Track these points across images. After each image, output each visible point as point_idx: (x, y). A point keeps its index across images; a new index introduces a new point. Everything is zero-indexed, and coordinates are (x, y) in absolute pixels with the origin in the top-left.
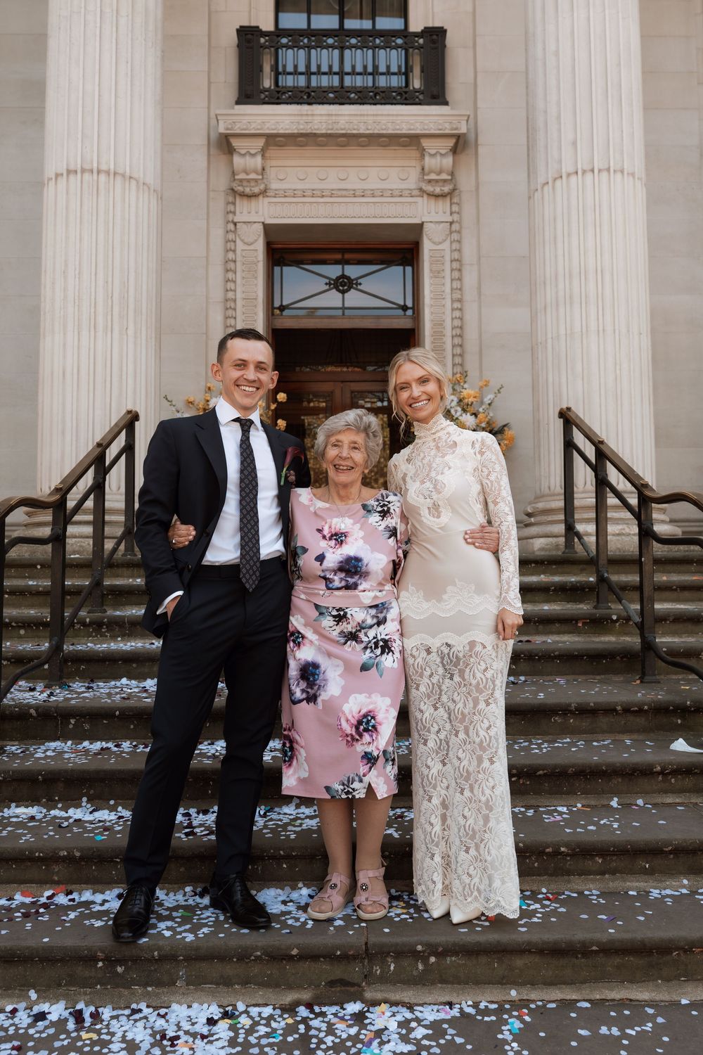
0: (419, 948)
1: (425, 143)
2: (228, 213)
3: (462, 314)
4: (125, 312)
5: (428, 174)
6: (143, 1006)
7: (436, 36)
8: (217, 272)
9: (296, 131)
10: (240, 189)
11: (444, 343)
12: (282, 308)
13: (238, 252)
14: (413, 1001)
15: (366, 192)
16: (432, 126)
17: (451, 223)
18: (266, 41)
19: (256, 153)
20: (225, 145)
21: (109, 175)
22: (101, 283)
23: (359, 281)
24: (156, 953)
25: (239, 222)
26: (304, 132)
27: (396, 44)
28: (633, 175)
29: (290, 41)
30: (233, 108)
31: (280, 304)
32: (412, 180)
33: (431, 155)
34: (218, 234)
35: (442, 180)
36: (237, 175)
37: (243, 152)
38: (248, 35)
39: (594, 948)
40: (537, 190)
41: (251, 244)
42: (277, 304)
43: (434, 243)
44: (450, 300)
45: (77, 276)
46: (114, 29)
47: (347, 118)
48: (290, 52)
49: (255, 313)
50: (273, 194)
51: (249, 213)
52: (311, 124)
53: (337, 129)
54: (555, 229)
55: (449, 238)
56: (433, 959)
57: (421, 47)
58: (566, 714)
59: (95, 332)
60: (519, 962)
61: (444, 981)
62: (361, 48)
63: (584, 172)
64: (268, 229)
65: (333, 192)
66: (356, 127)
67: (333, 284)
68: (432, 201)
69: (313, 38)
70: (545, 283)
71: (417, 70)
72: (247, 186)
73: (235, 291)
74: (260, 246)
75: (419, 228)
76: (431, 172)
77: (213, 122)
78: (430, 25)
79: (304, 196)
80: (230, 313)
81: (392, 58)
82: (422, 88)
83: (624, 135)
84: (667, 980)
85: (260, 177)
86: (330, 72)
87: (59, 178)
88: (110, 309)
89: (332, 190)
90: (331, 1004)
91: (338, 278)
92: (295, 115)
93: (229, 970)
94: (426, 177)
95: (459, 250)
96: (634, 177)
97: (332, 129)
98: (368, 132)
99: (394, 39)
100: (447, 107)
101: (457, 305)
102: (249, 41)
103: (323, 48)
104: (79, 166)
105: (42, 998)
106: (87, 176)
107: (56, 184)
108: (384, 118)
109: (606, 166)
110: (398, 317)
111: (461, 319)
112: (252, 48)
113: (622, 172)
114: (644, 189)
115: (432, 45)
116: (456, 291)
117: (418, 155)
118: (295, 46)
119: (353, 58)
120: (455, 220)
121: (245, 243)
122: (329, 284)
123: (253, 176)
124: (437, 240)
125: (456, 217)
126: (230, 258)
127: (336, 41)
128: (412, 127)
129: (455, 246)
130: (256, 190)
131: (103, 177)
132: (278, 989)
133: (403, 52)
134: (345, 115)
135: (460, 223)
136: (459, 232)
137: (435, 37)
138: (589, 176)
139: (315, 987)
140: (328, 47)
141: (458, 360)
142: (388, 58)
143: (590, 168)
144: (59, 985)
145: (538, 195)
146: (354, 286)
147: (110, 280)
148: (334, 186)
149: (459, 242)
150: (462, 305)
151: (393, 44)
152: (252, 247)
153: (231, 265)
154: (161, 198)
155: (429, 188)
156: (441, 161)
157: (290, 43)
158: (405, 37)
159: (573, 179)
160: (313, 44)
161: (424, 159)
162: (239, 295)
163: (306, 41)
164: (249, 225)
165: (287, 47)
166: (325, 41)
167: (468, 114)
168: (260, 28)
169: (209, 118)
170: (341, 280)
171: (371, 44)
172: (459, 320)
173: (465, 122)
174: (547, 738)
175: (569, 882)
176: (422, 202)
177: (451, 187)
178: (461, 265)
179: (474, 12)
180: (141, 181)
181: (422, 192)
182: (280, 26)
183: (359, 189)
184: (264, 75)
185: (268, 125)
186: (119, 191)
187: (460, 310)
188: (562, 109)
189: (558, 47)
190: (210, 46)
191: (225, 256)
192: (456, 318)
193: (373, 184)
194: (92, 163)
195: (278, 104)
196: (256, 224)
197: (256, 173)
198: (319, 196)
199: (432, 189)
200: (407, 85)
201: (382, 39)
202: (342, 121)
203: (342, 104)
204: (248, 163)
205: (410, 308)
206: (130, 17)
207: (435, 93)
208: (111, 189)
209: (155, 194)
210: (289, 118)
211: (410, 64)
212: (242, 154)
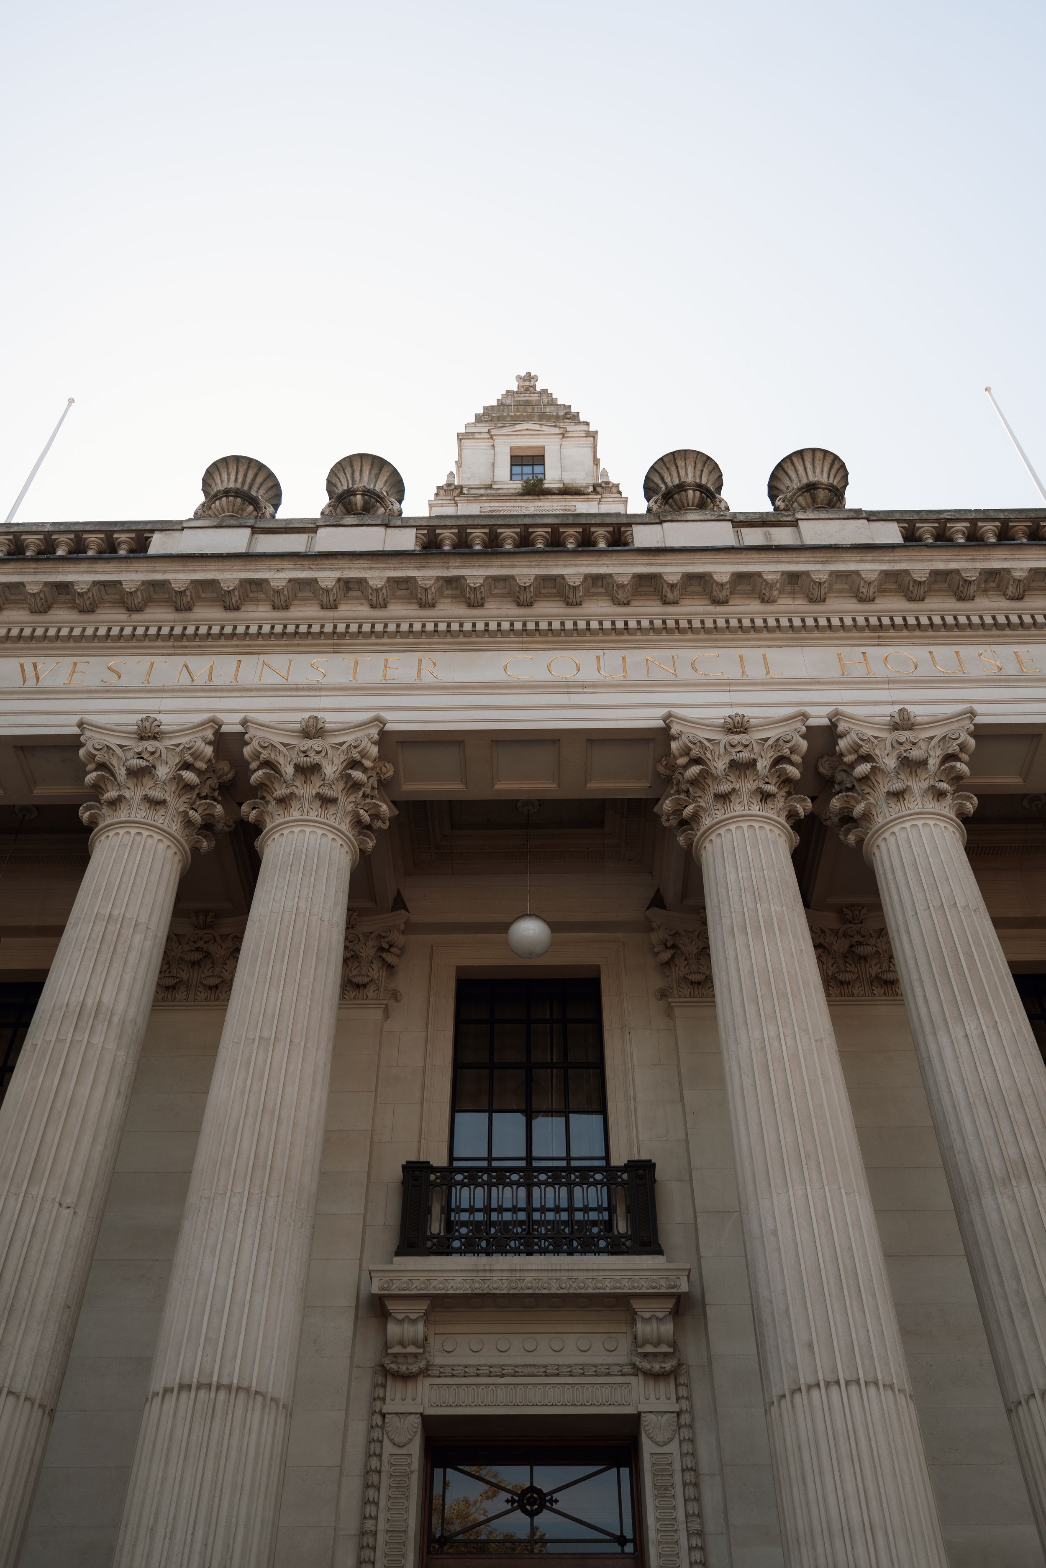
1: (636, 1305)
2: (374, 1399)
3: (705, 1556)
5: (642, 1346)
7: (642, 1170)
8: (353, 1485)
9: (469, 1291)
10: (394, 1366)
12: (444, 1541)
13: (385, 1457)
15: (562, 1369)
16: (643, 1283)
17: (679, 1414)
18: (437, 1178)
19: (417, 1319)
20: (378, 1308)
21: (230, 1391)
22: (198, 1547)
23: (555, 1496)
25: (389, 1414)
26: (480, 1292)
27: (595, 1180)
28: (891, 1387)
29: (465, 1178)
30: (392, 1263)
31: (440, 1533)
32: (622, 1356)
33: (645, 1320)
34: (358, 1428)
35: (661, 1353)
36: (391, 1348)
37: (400, 1316)
38: (415, 1172)
40: (773, 1403)
41: (402, 1446)
42: (436, 1534)
43: (657, 1443)
44: (686, 1534)
45: (168, 1536)
46: (261, 1213)
47: (534, 1274)
48: (465, 1190)
49: (403, 1556)
50: (437, 1373)
51: (403, 1400)
52: (488, 1282)
53: (522, 1289)
54: (801, 1461)
55: (677, 1436)
57: (624, 1183)
62: (552, 1185)
63: (828, 1384)
64: (428, 1423)
65: (517, 1369)
66: (546, 1285)
67: (518, 1502)
68: (651, 1383)
69: (494, 1174)
70: (798, 1541)
71: (621, 1211)
72: (403, 1364)
73: (376, 1518)
74: (416, 1448)
75: (635, 1420)
76: (646, 1342)
77: (366, 1275)
78: (636, 1158)
79: (478, 1375)
80: (367, 1554)
81: (590, 1196)
82: (629, 1233)
83: (871, 1335)
85: (421, 1351)
86: (515, 1209)
87: (168, 1396)
89: (516, 1366)
91: (524, 1492)
92: (469, 1270)
94: (639, 1350)
95: (692, 1454)
96: (893, 1390)
97: (515, 1288)
98: (562, 1291)
99: (592, 1173)
100: (661, 1257)
101: (696, 1541)
102: (416, 1178)
103: (505, 1185)
104: (195, 1380)
106: (203, 1393)
107: (162, 1402)
108: (582, 1274)
109: (855, 1378)
110: (612, 1555)
112: (419, 1184)
113: (876, 1383)
115: (639, 1181)
116: (693, 1518)
117: (629, 1319)
118: (472, 1183)
119: (543, 1196)
120: (684, 1409)
121: (394, 1444)
122: (512, 1501)
123: (411, 1349)
124: (660, 1439)
125: (684, 1404)
126: (373, 1467)
127: (521, 1177)
128: (618, 1285)
129: (686, 1447)
130: (414, 1368)
131: (222, 1395)
133: (605, 1188)
134: (532, 1270)
135: (691, 1412)
136: (691, 1426)
137: (641, 1172)
138: (834, 1390)
140: (511, 1184)
142: (586, 1196)
143: (835, 1379)
145: (774, 1410)
146: (548, 1504)
147: (211, 1541)
148: (520, 1361)
149: (692, 1441)
150: (703, 1541)
151: (591, 1180)
152: (403, 1451)
153: (374, 1478)
154: (290, 1414)
155: (645, 1365)
156: (658, 1329)
157: (466, 1180)
158: (606, 1171)
159: (815, 1393)
160: (494, 1180)
161: (635, 1324)
162: (382, 1525)
163: (485, 1177)
164: (402, 1418)
165: (462, 1184)
166: (509, 1178)
167: (688, 1266)
168: (431, 1163)
169: (361, 1269)
170: (529, 1495)
171: (564, 1180)
173: (686, 1277)
176: (637, 1384)
177: (674, 1363)
178: (697, 1476)
179: (687, 1141)
180: (269, 1396)
181: (636, 1371)
182: (455, 1155)
183: (552, 1365)
184: (433, 1217)
185: (434, 1284)
186: (239, 1413)
187: (702, 1548)
188: (790, 1302)
189: (776, 1226)
190: (368, 1182)
191: (366, 1464)
192: (696, 1562)
193: (571, 1357)
194: (211, 1376)
195: (448, 1254)
196: (412, 1416)
197: (415, 1344)
198: (497, 1376)
199: (648, 1367)
200: (608, 1225)
201: (577, 1174)
202: (529, 1277)
203: (529, 1254)
204: (405, 1333)
205: (629, 1541)
206: (280, 1197)
207: (646, 1239)
208: (230, 1410)
209: (284, 1411)
210: (461, 1274)
211: (614, 1202)
212: (398, 1320)
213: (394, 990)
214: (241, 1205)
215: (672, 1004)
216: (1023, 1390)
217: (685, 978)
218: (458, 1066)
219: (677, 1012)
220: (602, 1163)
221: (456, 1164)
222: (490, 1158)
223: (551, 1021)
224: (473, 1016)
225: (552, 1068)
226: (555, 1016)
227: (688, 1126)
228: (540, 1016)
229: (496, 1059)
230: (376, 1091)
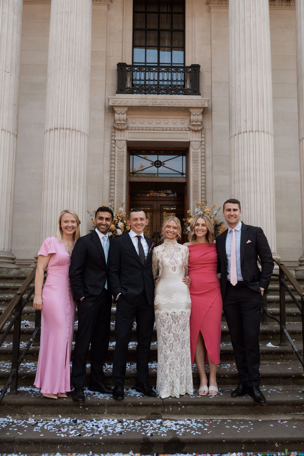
0: (179, 403)
1: (191, 110)
2: (112, 136)
3: (205, 178)
4: (75, 182)
5: (192, 122)
6: (94, 419)
7: (196, 68)
8: (107, 159)
9: (140, 105)
10: (117, 127)
11: (198, 189)
12: (133, 173)
13: (116, 151)
14: (177, 419)
15: (168, 129)
16: (194, 104)
17: (201, 142)
18: (129, 69)
19: (124, 113)
20: (112, 110)
21: (70, 130)
22: (66, 171)
24: (98, 403)
25: (116, 140)
26: (143, 105)
27: (180, 71)
28: (268, 133)
29: (138, 69)
30: (115, 96)
32: (186, 124)
33: (194, 115)
34: (108, 144)
35: (198, 125)
36: (116, 121)
37: (119, 112)
38: (121, 66)
39: (233, 404)
40: (232, 137)
41: (122, 149)
42: (131, 171)
43: (194, 149)
44: (201, 172)
45: (57, 168)
46: (73, 75)
47: (160, 100)
48: (138, 73)
49: (123, 176)
50: (130, 129)
51: (121, 136)
52: (146, 103)
53: (156, 105)
54: (239, 152)
55: (200, 148)
56: (183, 407)
57: (190, 72)
59: (64, 189)
60: (210, 408)
61: (187, 414)
62: (166, 72)
63: (250, 132)
64: (128, 142)
66: (164, 104)
68: (194, 133)
69: (147, 68)
70: (235, 172)
71: (188, 81)
72: (120, 126)
73: (115, 167)
74: (125, 149)
75: (189, 143)
77: (107, 100)
78: (194, 64)
79: (143, 130)
80: (112, 176)
81: (178, 76)
82: (190, 88)
83: (265, 118)
84: (255, 414)
86: (154, 80)
87: (51, 131)
88: (69, 181)
89: (154, 128)
90: (152, 420)
91: (156, 162)
92: (140, 99)
93: (120, 409)
94: (191, 124)
95: (204, 152)
96: (268, 134)
97: (154, 104)
98: (169, 106)
99: (179, 69)
100: (200, 96)
101: (203, 174)
102: (121, 69)
103: (151, 72)
104: (59, 127)
105: (63, 417)
106: (62, 131)
107: (50, 133)
108: (175, 100)
109: (258, 130)
110: (180, 178)
111: (205, 180)
112: (123, 71)
113: (264, 132)
114: (273, 137)
115: (194, 71)
116: (203, 169)
117: (189, 115)
118: (140, 71)
119: (163, 76)
121: (119, 148)
122: (153, 164)
123: (123, 122)
125: (203, 139)
126: (113, 154)
127: (156, 69)
128: (186, 104)
129: (203, 150)
130: (124, 128)
131: (68, 131)
132: (135, 415)
133: (183, 74)
135: (205, 141)
136: (204, 145)
137: (195, 68)
138: (251, 133)
139: (147, 415)
140: (153, 71)
141: (203, 196)
142: (177, 76)
143: (252, 130)
144: (68, 413)
145: (232, 139)
146: (162, 165)
147: (70, 170)
148: (155, 126)
149: (204, 149)
150: (205, 174)
151: (179, 71)
153: (114, 157)
154: (89, 137)
155: (193, 128)
156: (197, 118)
157: (138, 70)
158: (184, 68)
159: (245, 134)
160: (147, 70)
161: (191, 116)
162: (116, 169)
163: (144, 69)
164: (121, 141)
165: (137, 71)
166: (152, 69)
167: (208, 99)
168: (126, 63)
169: (105, 98)
170: (157, 162)
171: (170, 70)
172: (204, 180)
173: (207, 102)
174: (226, 342)
175: (228, 387)
176: (190, 133)
177: (201, 127)
178: (205, 158)
179: (211, 58)
180: (82, 132)
181: (190, 129)
182: (134, 62)
183: (165, 127)
184: (128, 82)
185: (129, 102)
186: (74, 136)
188: (242, 107)
189: (240, 84)
190: (106, 70)
191: (111, 153)
192: (203, 179)
193: (170, 125)
194: (64, 125)
195: (133, 94)
196: (124, 141)
197: (124, 121)
198: (148, 130)
199: (194, 128)
200: (184, 86)
201: (175, 68)
202: (158, 101)
203: (158, 94)
204: (120, 117)
205: (185, 174)
206: (79, 70)
207: (195, 90)
208: (71, 135)
209: (87, 136)
210: (137, 100)
211: (186, 78)
212: (118, 113)
214: (66, 73)
215: (211, 7)
218: (135, 30)
219: (212, 10)
220: (183, 65)
221: (134, 64)
222: (146, 63)
223: (167, 13)
224: (139, 10)
225: (167, 31)
226: (168, 11)
227: (212, 53)
228: (163, 11)
229: (148, 27)
230: (106, 37)
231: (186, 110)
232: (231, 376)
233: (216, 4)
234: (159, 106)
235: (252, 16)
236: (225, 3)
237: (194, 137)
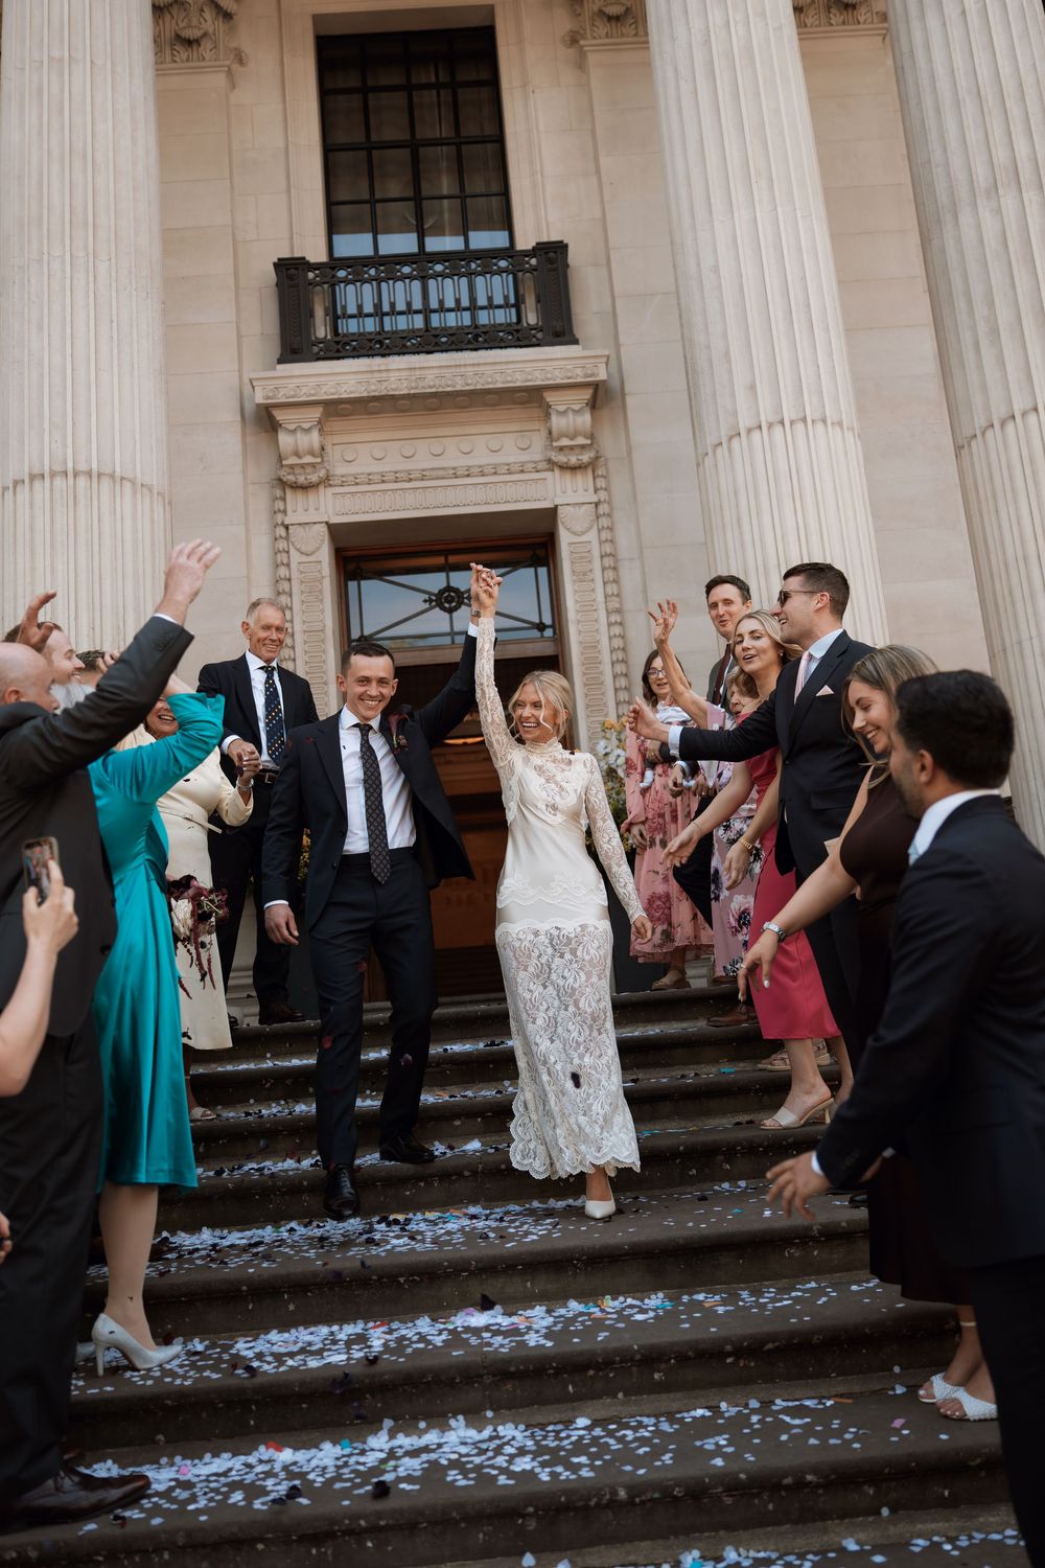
1: (550, 397)
2: (275, 513)
3: (623, 630)
5: (558, 439)
7: (553, 254)
9: (365, 394)
10: (291, 478)
11: (601, 673)
13: (293, 565)
15: (472, 470)
16: (558, 374)
17: (597, 505)
18: (317, 276)
19: (311, 427)
20: (266, 420)
21: (91, 477)
25: (292, 525)
26: (377, 394)
27: (499, 267)
28: (840, 424)
29: (349, 274)
30: (275, 369)
31: (359, 634)
32: (537, 449)
33: (560, 413)
34: (261, 540)
35: (578, 446)
36: (285, 459)
37: (292, 427)
38: (290, 270)
40: (707, 454)
41: (310, 554)
43: (575, 534)
44: (604, 612)
46: (91, 279)
47: (436, 371)
48: (351, 288)
49: (324, 652)
50: (339, 482)
51: (306, 510)
52: (385, 384)
53: (423, 387)
54: (737, 505)
55: (595, 525)
57: (534, 269)
58: (807, 1243)
62: (450, 276)
63: (770, 426)
64: (335, 530)
65: (424, 473)
66: (450, 382)
67: (436, 601)
68: (568, 476)
69: (382, 268)
71: (530, 302)
72: (301, 474)
74: (325, 556)
75: (552, 513)
76: (561, 436)
77: (247, 389)
78: (545, 240)
79: (383, 482)
81: (496, 287)
82: (540, 323)
83: (822, 371)
85: (319, 460)
86: (409, 311)
87: (19, 488)
89: (423, 470)
91: (442, 592)
92: (364, 371)
94: (555, 444)
95: (611, 541)
96: (842, 427)
97: (417, 388)
98: (467, 388)
99: (494, 261)
100: (576, 346)
101: (615, 618)
102: (291, 278)
103: (396, 279)
104: (47, 468)
106: (59, 481)
107: (15, 494)
108: (489, 368)
109: (801, 415)
110: (532, 640)
111: (623, 637)
112: (297, 286)
113: (824, 421)
114: (859, 443)
115: (549, 266)
116: (612, 598)
117: (542, 415)
118: (358, 279)
119: (440, 290)
120: (602, 499)
121: (302, 553)
122: (430, 601)
123: (308, 459)
124: (578, 528)
125: (603, 495)
126: (283, 576)
127: (414, 270)
128: (530, 377)
129: (605, 535)
130: (314, 478)
131: (82, 481)
133: (511, 277)
134: (432, 367)
135: (609, 503)
136: (609, 515)
137: (551, 255)
138: (778, 429)
140: (403, 278)
141: (623, 696)
142: (489, 287)
143: (779, 418)
145: (708, 461)
146: (466, 601)
148: (427, 465)
149: (611, 529)
150: (622, 617)
151: (495, 268)
152: (313, 558)
153: (285, 586)
154: (170, 503)
155: (561, 458)
156: (574, 420)
157: (350, 277)
158: (511, 257)
159: (756, 435)
160: (383, 275)
161: (550, 419)
162: (299, 627)
163: (372, 271)
164: (307, 527)
165: (347, 282)
166: (399, 271)
167: (607, 353)
168: (307, 259)
169: (240, 380)
170: (446, 594)
171: (464, 270)
172: (620, 638)
173: (604, 365)
176: (553, 478)
177: (592, 454)
178: (616, 561)
179: (604, 219)
180: (139, 482)
181: (552, 465)
182: (336, 254)
183: (461, 467)
184: (317, 320)
185: (325, 389)
186: (106, 499)
187: (621, 624)
188: (731, 343)
189: (717, 260)
190: (237, 284)
191: (275, 573)
192: (615, 636)
193: (482, 458)
194: (65, 462)
195: (336, 359)
196: (317, 525)
197: (313, 454)
198: (404, 481)
199: (565, 460)
200: (518, 320)
201: (479, 262)
202: (430, 375)
203: (429, 353)
204: (299, 443)
205: (548, 627)
206: (113, 260)
207: (559, 329)
208: (95, 497)
209: (160, 498)
210: (353, 377)
211: (521, 291)
212: (290, 431)
213: (236, 49)
214: (64, 271)
215: (585, 49)
216: (980, 421)
217: (601, 13)
218: (329, 150)
219: (592, 58)
220: (507, 251)
221: (338, 262)
222: (376, 256)
223: (437, 86)
224: (341, 84)
225: (442, 145)
226: (441, 79)
227: (606, 200)
228: (424, 80)
229: (374, 138)
230: (231, 179)
231: (531, 399)
232: (833, 1477)
233: (600, 38)
234: (434, 390)
235: (736, 23)
236: (634, 32)
237: (569, 492)
